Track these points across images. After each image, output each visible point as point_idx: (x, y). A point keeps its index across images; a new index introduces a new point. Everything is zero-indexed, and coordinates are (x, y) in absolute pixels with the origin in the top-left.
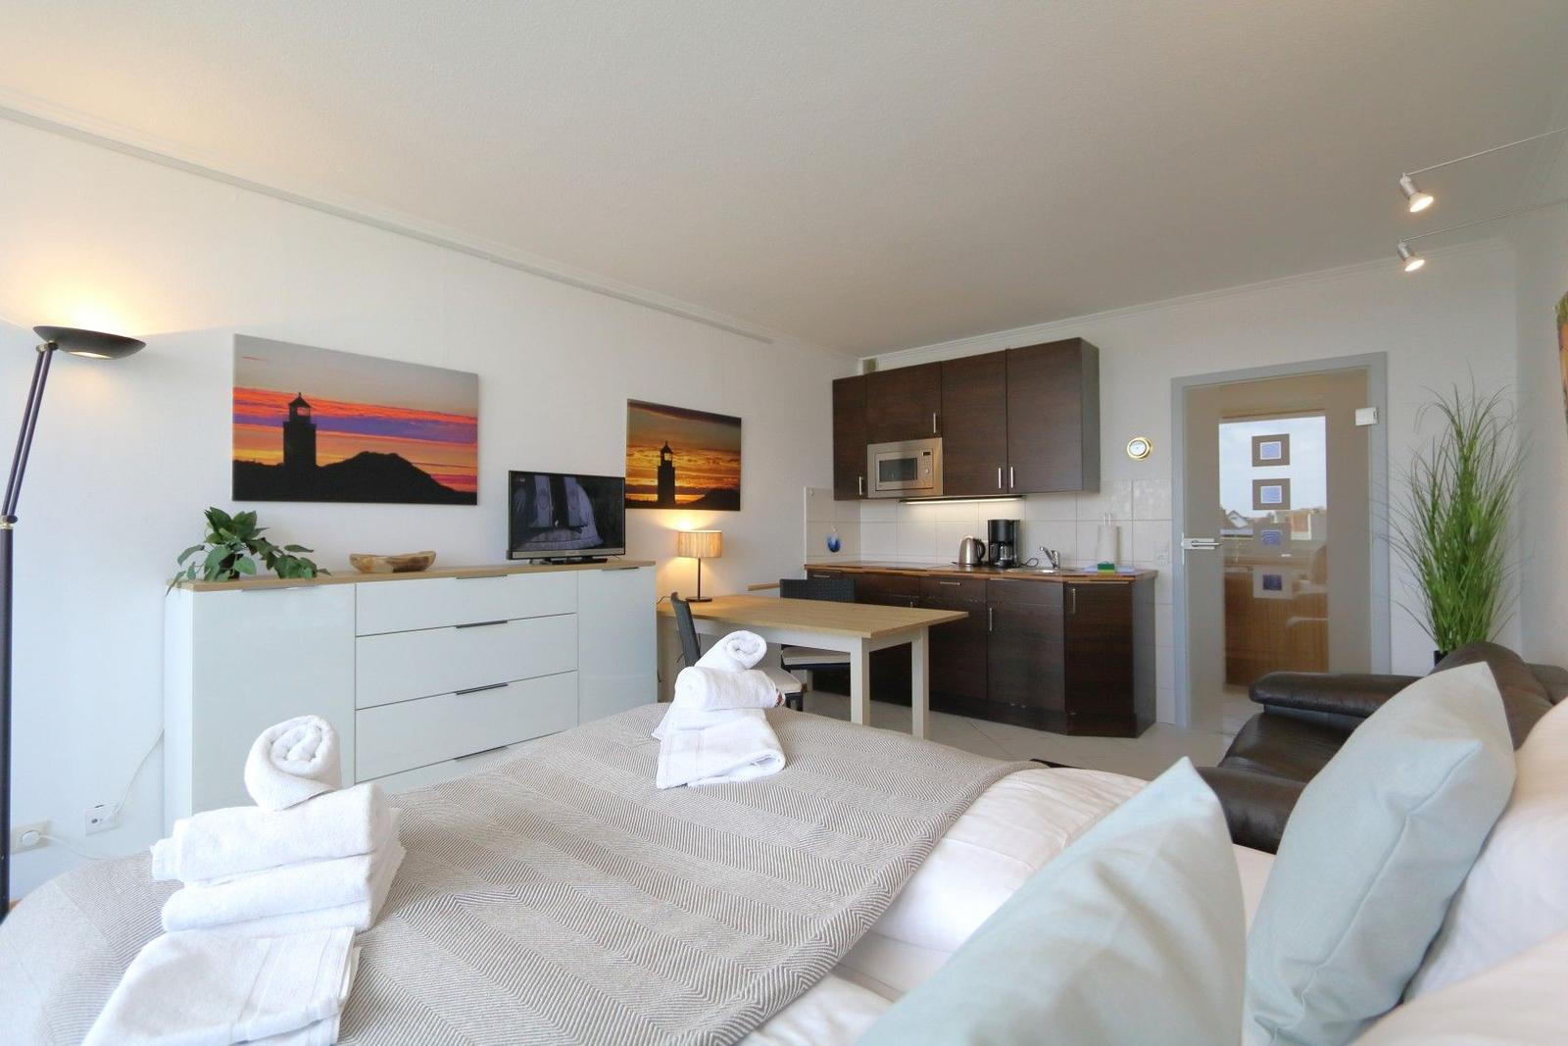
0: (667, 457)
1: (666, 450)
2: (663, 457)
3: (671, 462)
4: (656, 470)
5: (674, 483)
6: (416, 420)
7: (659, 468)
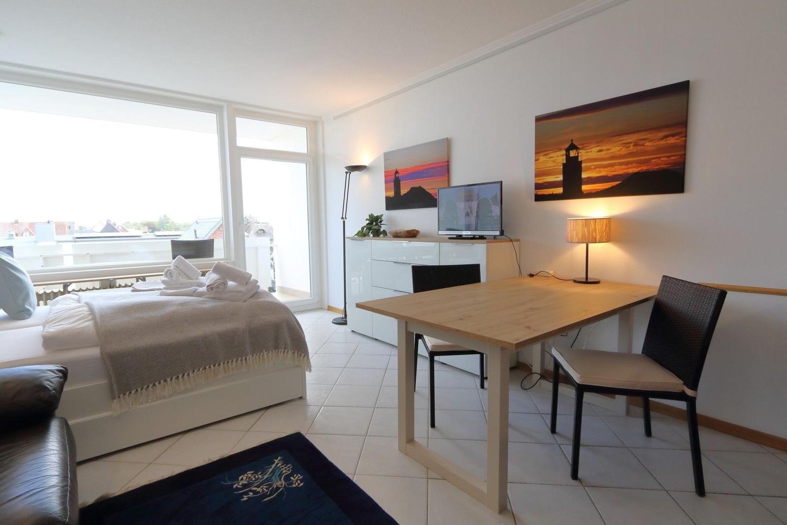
0: (573, 154)
1: (573, 147)
2: (568, 155)
3: (577, 157)
4: (562, 167)
5: (581, 175)
6: (426, 169)
7: (564, 165)
